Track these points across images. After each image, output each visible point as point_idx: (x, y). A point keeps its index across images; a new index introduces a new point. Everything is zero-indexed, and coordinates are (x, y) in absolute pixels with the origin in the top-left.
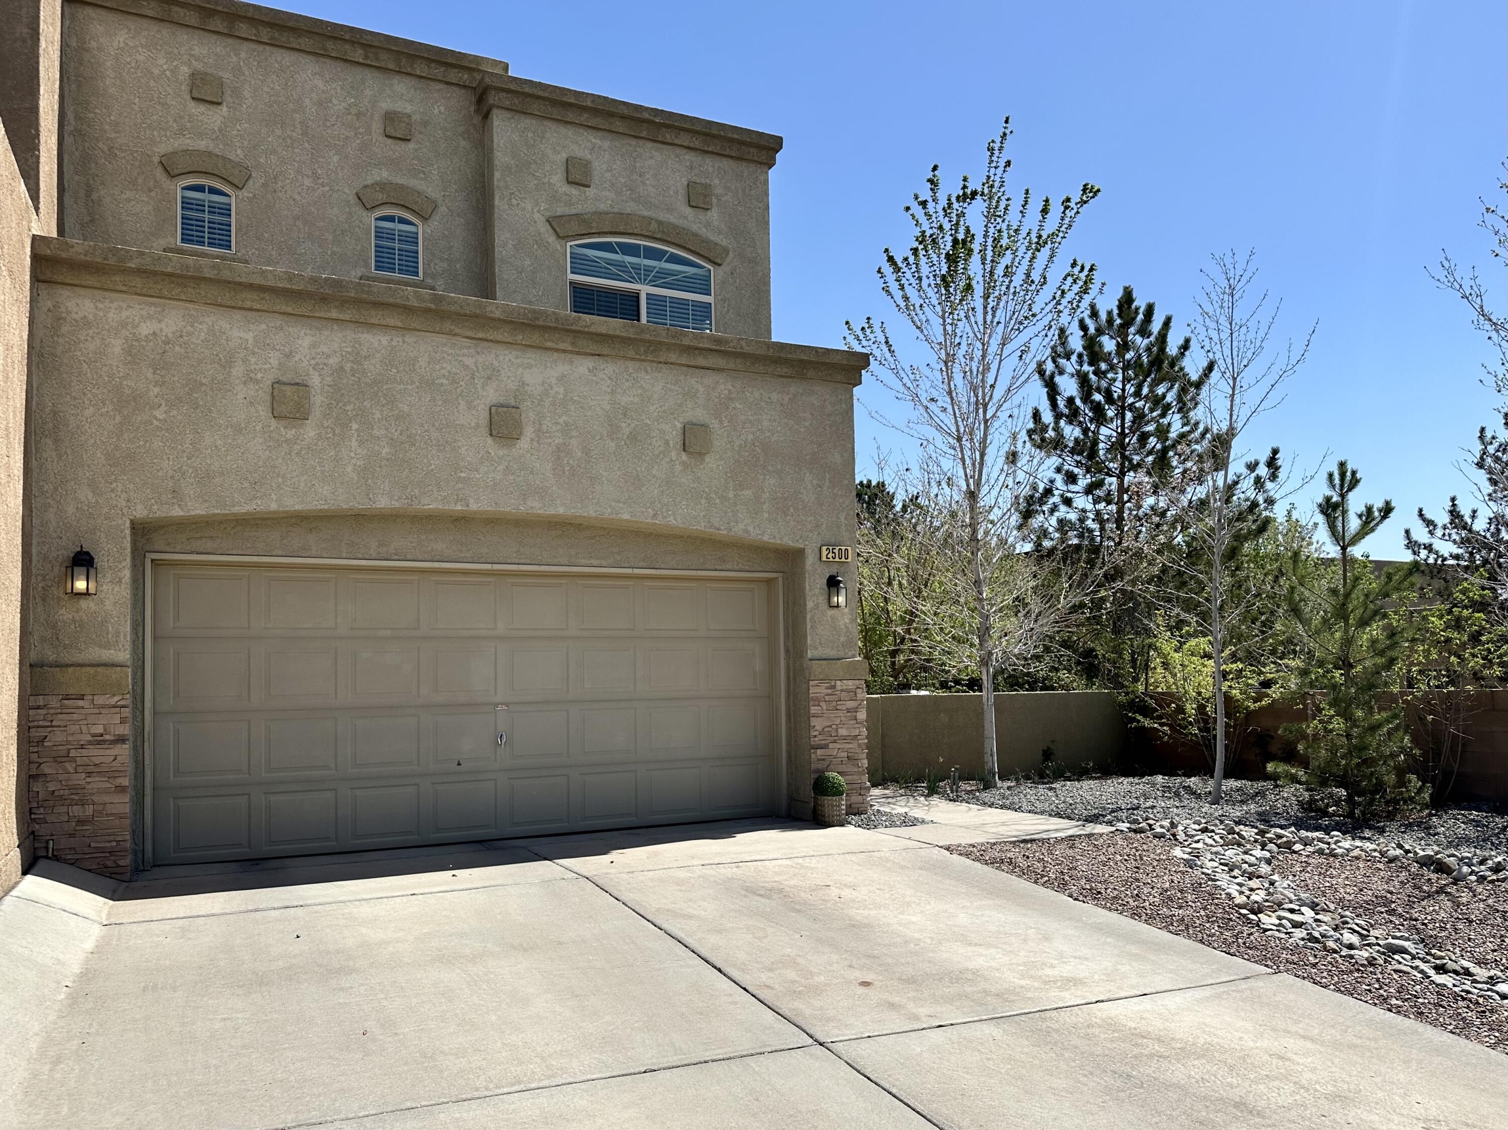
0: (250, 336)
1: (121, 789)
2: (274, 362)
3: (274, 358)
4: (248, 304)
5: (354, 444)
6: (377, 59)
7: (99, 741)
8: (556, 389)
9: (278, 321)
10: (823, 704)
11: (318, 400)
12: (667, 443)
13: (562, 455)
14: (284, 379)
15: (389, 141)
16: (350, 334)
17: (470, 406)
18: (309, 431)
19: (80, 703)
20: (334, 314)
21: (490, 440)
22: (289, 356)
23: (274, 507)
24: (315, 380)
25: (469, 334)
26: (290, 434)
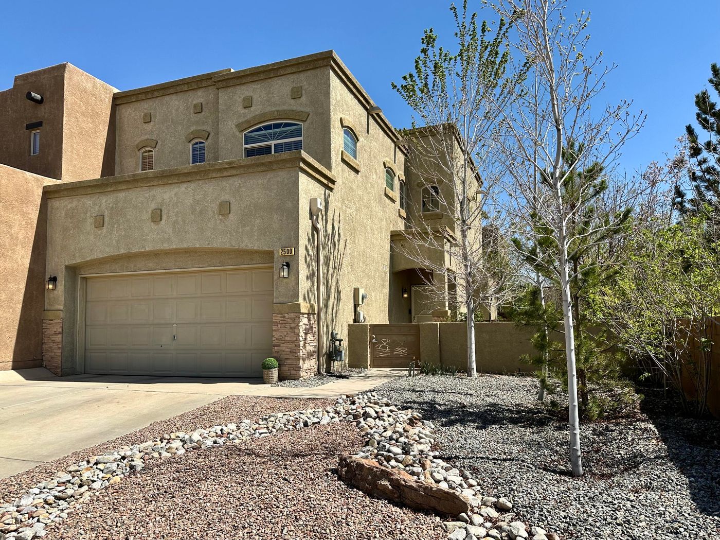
0: (91, 203)
1: (59, 348)
2: (97, 209)
3: (97, 208)
4: (89, 193)
5: (115, 232)
6: (191, 86)
7: (55, 333)
8: (174, 199)
9: (97, 196)
10: (279, 325)
11: (106, 219)
12: (214, 212)
13: (175, 224)
14: (99, 214)
15: (196, 115)
16: (115, 195)
17: (147, 212)
18: (105, 230)
19: (52, 322)
20: (109, 190)
21: (152, 223)
22: (100, 207)
23: (96, 257)
24: (106, 213)
25: (146, 185)
26: (99, 232)
